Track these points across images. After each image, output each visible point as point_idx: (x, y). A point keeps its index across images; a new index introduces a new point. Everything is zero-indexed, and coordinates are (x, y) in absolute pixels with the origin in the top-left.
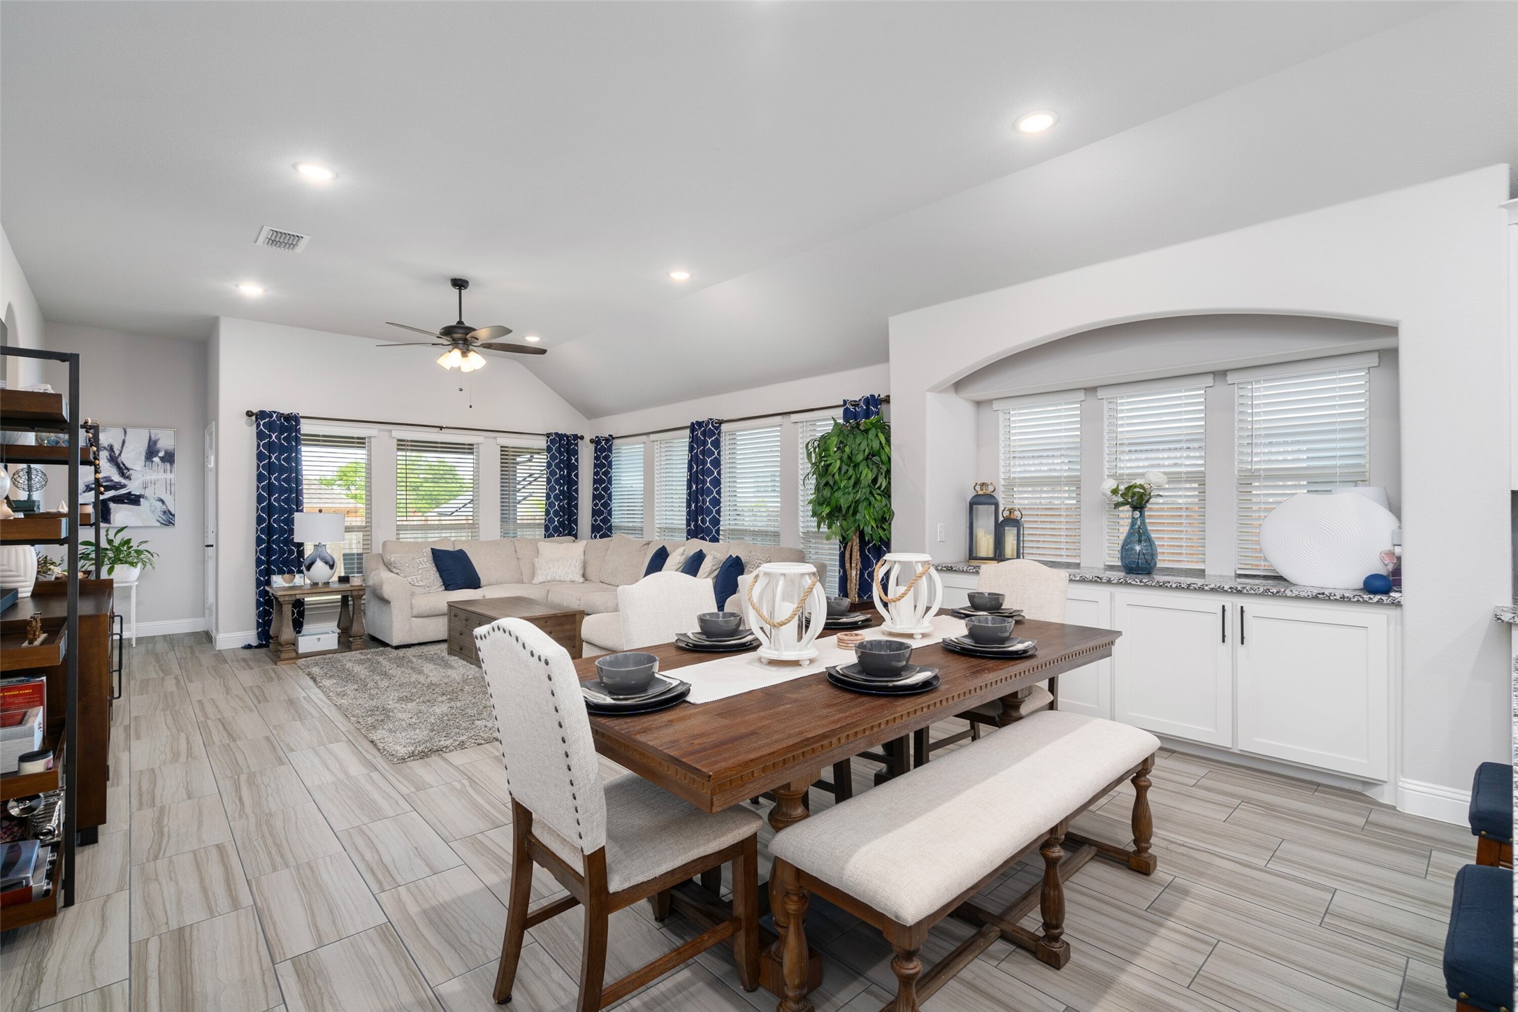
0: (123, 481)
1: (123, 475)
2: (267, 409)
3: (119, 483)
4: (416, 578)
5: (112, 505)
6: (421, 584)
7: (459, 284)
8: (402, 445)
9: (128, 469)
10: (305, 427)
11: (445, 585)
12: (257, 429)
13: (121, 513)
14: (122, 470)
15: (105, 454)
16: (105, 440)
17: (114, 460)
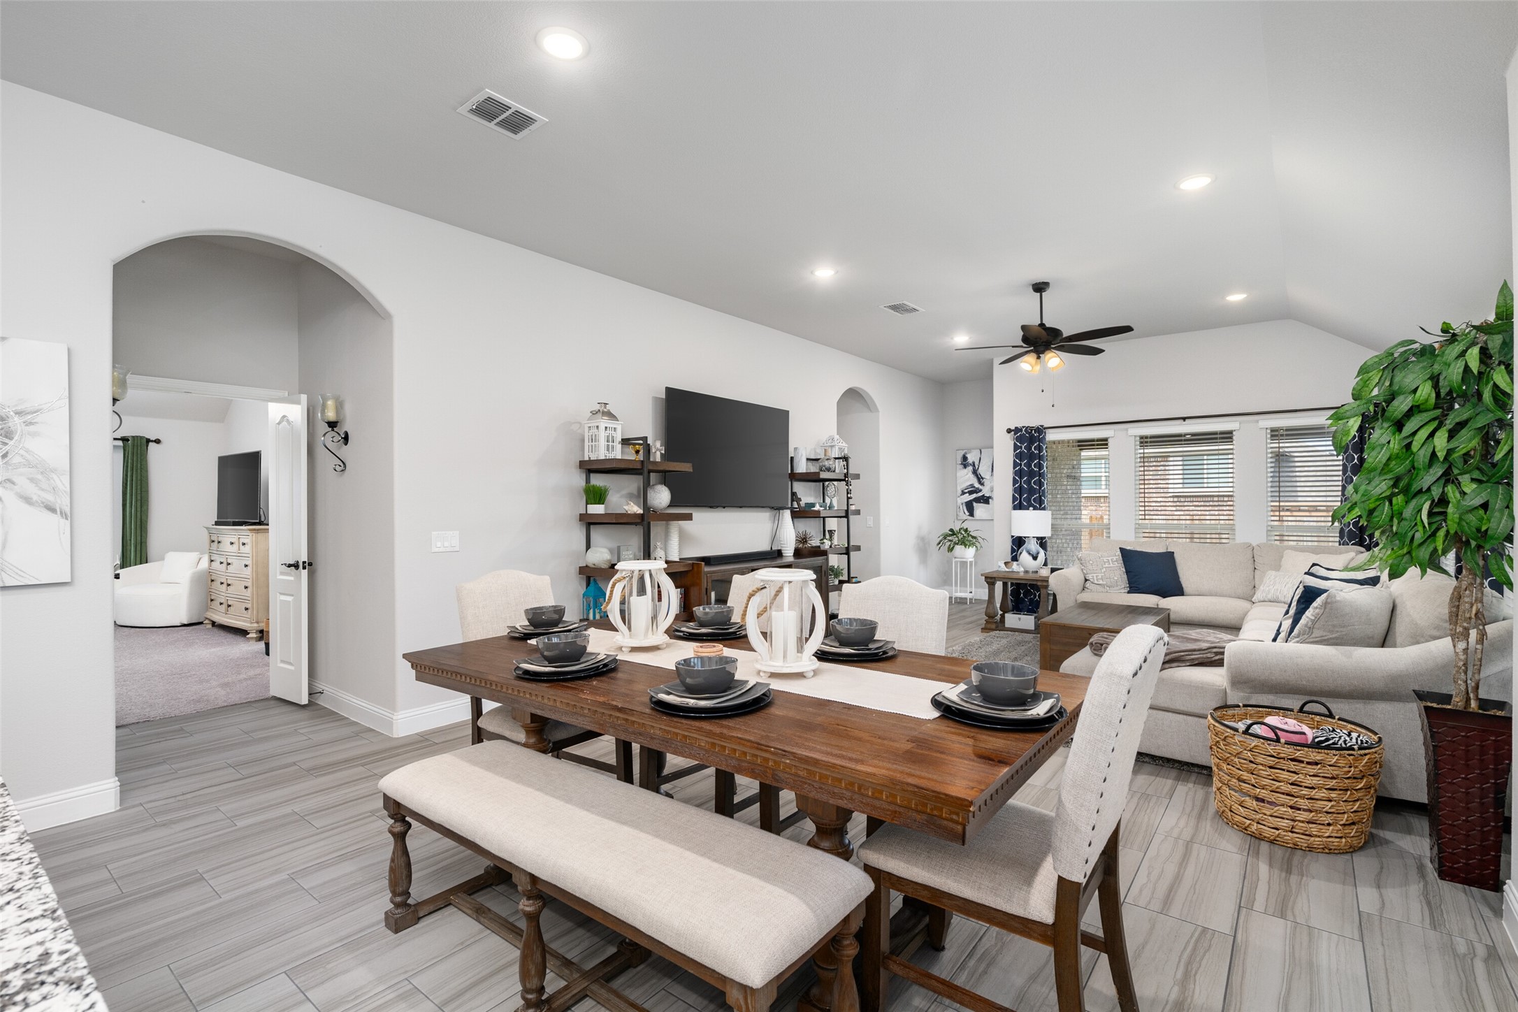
0: (981, 487)
1: (980, 482)
3: (978, 488)
4: (1097, 576)
5: (975, 504)
6: (1101, 582)
7: (1040, 288)
8: (1145, 441)
9: (983, 478)
10: (1051, 436)
11: (1130, 587)
12: (1013, 442)
13: (979, 509)
14: (980, 479)
15: (970, 468)
16: (971, 458)
17: (975, 472)
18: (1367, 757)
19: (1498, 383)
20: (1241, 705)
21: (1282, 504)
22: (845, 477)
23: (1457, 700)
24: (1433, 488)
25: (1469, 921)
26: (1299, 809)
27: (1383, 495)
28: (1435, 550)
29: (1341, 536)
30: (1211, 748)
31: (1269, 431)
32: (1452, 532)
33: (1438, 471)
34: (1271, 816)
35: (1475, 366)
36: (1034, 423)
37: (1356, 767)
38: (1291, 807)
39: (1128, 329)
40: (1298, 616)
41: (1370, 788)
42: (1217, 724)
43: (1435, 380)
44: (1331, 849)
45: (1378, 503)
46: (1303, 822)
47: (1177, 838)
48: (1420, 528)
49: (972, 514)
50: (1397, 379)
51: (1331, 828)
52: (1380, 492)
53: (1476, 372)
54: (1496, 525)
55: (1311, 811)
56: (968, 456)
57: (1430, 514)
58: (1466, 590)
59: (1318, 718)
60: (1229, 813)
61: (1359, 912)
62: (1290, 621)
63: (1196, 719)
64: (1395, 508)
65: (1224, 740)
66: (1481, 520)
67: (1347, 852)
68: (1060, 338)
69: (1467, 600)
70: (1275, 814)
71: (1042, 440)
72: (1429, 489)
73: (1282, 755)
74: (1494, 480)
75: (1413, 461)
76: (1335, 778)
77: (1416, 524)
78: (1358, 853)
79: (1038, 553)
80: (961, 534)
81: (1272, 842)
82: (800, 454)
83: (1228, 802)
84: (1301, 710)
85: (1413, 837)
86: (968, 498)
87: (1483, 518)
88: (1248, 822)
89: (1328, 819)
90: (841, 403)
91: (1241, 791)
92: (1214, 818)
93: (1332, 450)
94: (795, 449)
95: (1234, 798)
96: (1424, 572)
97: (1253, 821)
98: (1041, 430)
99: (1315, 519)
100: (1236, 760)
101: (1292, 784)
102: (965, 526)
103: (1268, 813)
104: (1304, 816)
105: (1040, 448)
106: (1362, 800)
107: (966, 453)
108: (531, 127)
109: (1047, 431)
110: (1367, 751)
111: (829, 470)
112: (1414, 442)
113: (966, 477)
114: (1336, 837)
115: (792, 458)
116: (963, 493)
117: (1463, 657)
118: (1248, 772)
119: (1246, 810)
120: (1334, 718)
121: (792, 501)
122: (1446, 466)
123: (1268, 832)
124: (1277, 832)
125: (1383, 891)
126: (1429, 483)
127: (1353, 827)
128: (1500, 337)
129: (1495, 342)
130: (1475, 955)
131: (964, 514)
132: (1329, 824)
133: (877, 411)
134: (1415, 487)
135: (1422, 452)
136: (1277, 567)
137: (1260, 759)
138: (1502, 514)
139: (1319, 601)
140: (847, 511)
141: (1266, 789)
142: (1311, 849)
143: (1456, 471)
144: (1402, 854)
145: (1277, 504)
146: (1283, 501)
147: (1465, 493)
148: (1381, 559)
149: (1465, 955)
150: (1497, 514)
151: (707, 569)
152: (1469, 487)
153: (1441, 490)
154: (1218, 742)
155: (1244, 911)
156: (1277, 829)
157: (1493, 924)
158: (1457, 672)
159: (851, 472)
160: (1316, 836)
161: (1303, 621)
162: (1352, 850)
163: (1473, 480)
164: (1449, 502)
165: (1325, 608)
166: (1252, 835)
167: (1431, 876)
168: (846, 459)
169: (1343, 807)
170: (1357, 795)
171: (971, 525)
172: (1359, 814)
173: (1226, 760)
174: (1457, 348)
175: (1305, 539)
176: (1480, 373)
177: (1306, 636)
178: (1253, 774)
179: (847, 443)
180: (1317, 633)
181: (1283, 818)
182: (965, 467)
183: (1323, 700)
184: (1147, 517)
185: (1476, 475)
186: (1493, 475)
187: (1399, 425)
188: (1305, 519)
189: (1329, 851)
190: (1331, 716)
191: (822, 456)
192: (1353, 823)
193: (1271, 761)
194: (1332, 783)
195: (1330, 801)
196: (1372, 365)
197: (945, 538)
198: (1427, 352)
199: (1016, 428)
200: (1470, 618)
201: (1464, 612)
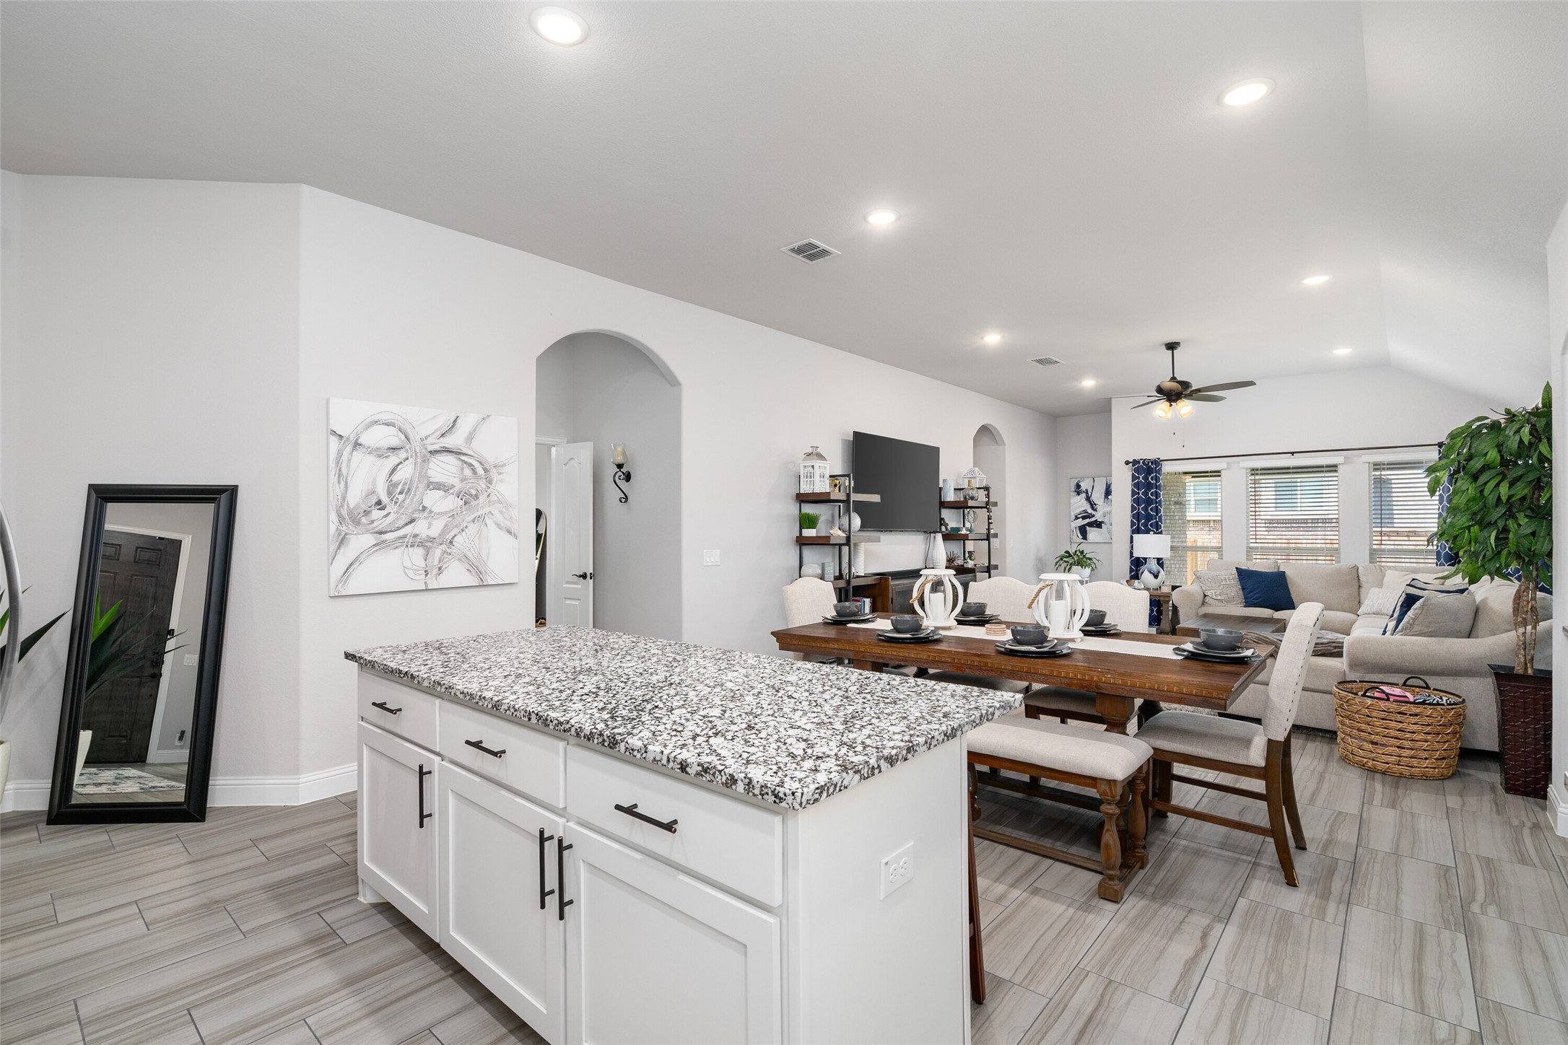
0: (1093, 513)
1: (1093, 509)
2: (1137, 458)
4: (1215, 593)
5: (1088, 528)
6: (1219, 598)
7: (1172, 346)
8: (1255, 473)
10: (1167, 468)
11: (1246, 602)
12: (1131, 473)
13: (1093, 533)
14: (1093, 505)
15: (1084, 495)
16: (1084, 486)
17: (1088, 499)
18: (1454, 710)
19: (1542, 452)
20: (1358, 681)
21: (1383, 529)
22: (987, 505)
23: (1518, 668)
24: (1498, 521)
25: (1523, 813)
26: (1404, 748)
27: (1464, 526)
28: (1501, 565)
29: (1438, 559)
30: (1336, 710)
31: (1372, 466)
32: (1512, 551)
33: (1501, 510)
34: (1383, 754)
35: (1526, 439)
36: (1151, 455)
37: (1446, 717)
38: (1398, 747)
39: (1251, 383)
40: (1401, 617)
41: (1456, 733)
42: (1341, 692)
43: (1499, 447)
44: (1427, 777)
45: (1460, 531)
46: (1406, 757)
47: (1313, 771)
48: (1490, 549)
49: (1085, 537)
50: (1474, 446)
51: (1427, 761)
52: (1462, 523)
53: (1527, 443)
54: (1540, 547)
55: (1413, 749)
56: (1081, 484)
57: (1497, 538)
58: (1524, 592)
59: (1417, 690)
60: (1351, 756)
61: (1447, 807)
62: (1395, 622)
63: (1321, 694)
64: (1473, 535)
65: (1347, 702)
66: (1531, 543)
67: (1439, 779)
68: (1190, 389)
69: (1525, 598)
70: (1386, 753)
71: (1159, 471)
72: (1496, 522)
73: (1391, 710)
74: (1540, 516)
75: (1485, 503)
76: (1430, 725)
77: (1487, 546)
78: (1447, 780)
79: (1159, 572)
80: (1077, 555)
81: (1384, 773)
82: (949, 485)
83: (1350, 748)
84: (1404, 684)
85: (1490, 773)
86: (1081, 522)
87: (1532, 542)
88: (1366, 760)
89: (1425, 755)
90: (976, 440)
91: (1360, 738)
92: (1338, 760)
93: (1425, 491)
94: (944, 480)
95: (1354, 744)
96: (1492, 579)
97: (1369, 759)
98: (1157, 462)
99: (1414, 543)
100: (1357, 716)
101: (1398, 730)
102: (1081, 547)
103: (1381, 752)
104: (1408, 753)
105: (1157, 479)
106: (1450, 741)
107: (1079, 481)
108: (826, 258)
109: (1163, 463)
110: (1454, 706)
111: (972, 498)
112: (1485, 490)
113: (1080, 504)
114: (1431, 768)
115: (941, 489)
116: (1077, 518)
117: (1522, 639)
118: (1365, 724)
119: (1364, 751)
120: (1430, 689)
121: (941, 525)
122: (1508, 506)
123: (1381, 766)
124: (1388, 766)
125: (1465, 798)
126: (1496, 518)
127: (1443, 761)
128: (1544, 419)
129: (1540, 424)
130: (1524, 826)
131: (1079, 538)
132: (1426, 759)
133: (1004, 444)
134: (1487, 520)
135: (1491, 496)
136: (1380, 585)
137: (1374, 714)
138: (1545, 539)
139: (1418, 604)
140: (988, 535)
141: (1380, 735)
142: (1412, 777)
143: (1514, 510)
144: (1480, 781)
145: (1379, 529)
146: (1384, 527)
147: (1521, 525)
148: (1463, 570)
149: (1517, 826)
150: (1541, 539)
151: (892, 583)
152: (1523, 520)
153: (1504, 523)
154: (1342, 704)
155: (1366, 806)
156: (1388, 763)
157: (1540, 815)
158: (1519, 649)
159: (991, 500)
160: (1416, 767)
161: (1406, 619)
162: (1443, 778)
163: (1526, 516)
164: (1509, 531)
165: (1423, 609)
166: (1369, 770)
167: (1500, 792)
168: (987, 489)
169: (1437, 746)
170: (1447, 738)
171: (1086, 548)
172: (1448, 752)
173: (1348, 717)
174: (1516, 426)
175: (1403, 560)
176: (1530, 443)
177: (1408, 631)
178: (1369, 725)
179: (985, 475)
180: (1416, 628)
181: (1392, 755)
182: (1079, 494)
183: (1422, 677)
184: (1258, 541)
185: (1528, 513)
186: (1539, 513)
187: (1475, 478)
188: (1403, 543)
189: (1425, 777)
190: (1428, 687)
191: (966, 486)
192: (1444, 758)
193: (1383, 715)
194: (1428, 729)
195: (1427, 742)
196: (1457, 434)
197: (1062, 559)
198: (1495, 426)
199: (1134, 460)
200: (1527, 611)
201: (1523, 607)
